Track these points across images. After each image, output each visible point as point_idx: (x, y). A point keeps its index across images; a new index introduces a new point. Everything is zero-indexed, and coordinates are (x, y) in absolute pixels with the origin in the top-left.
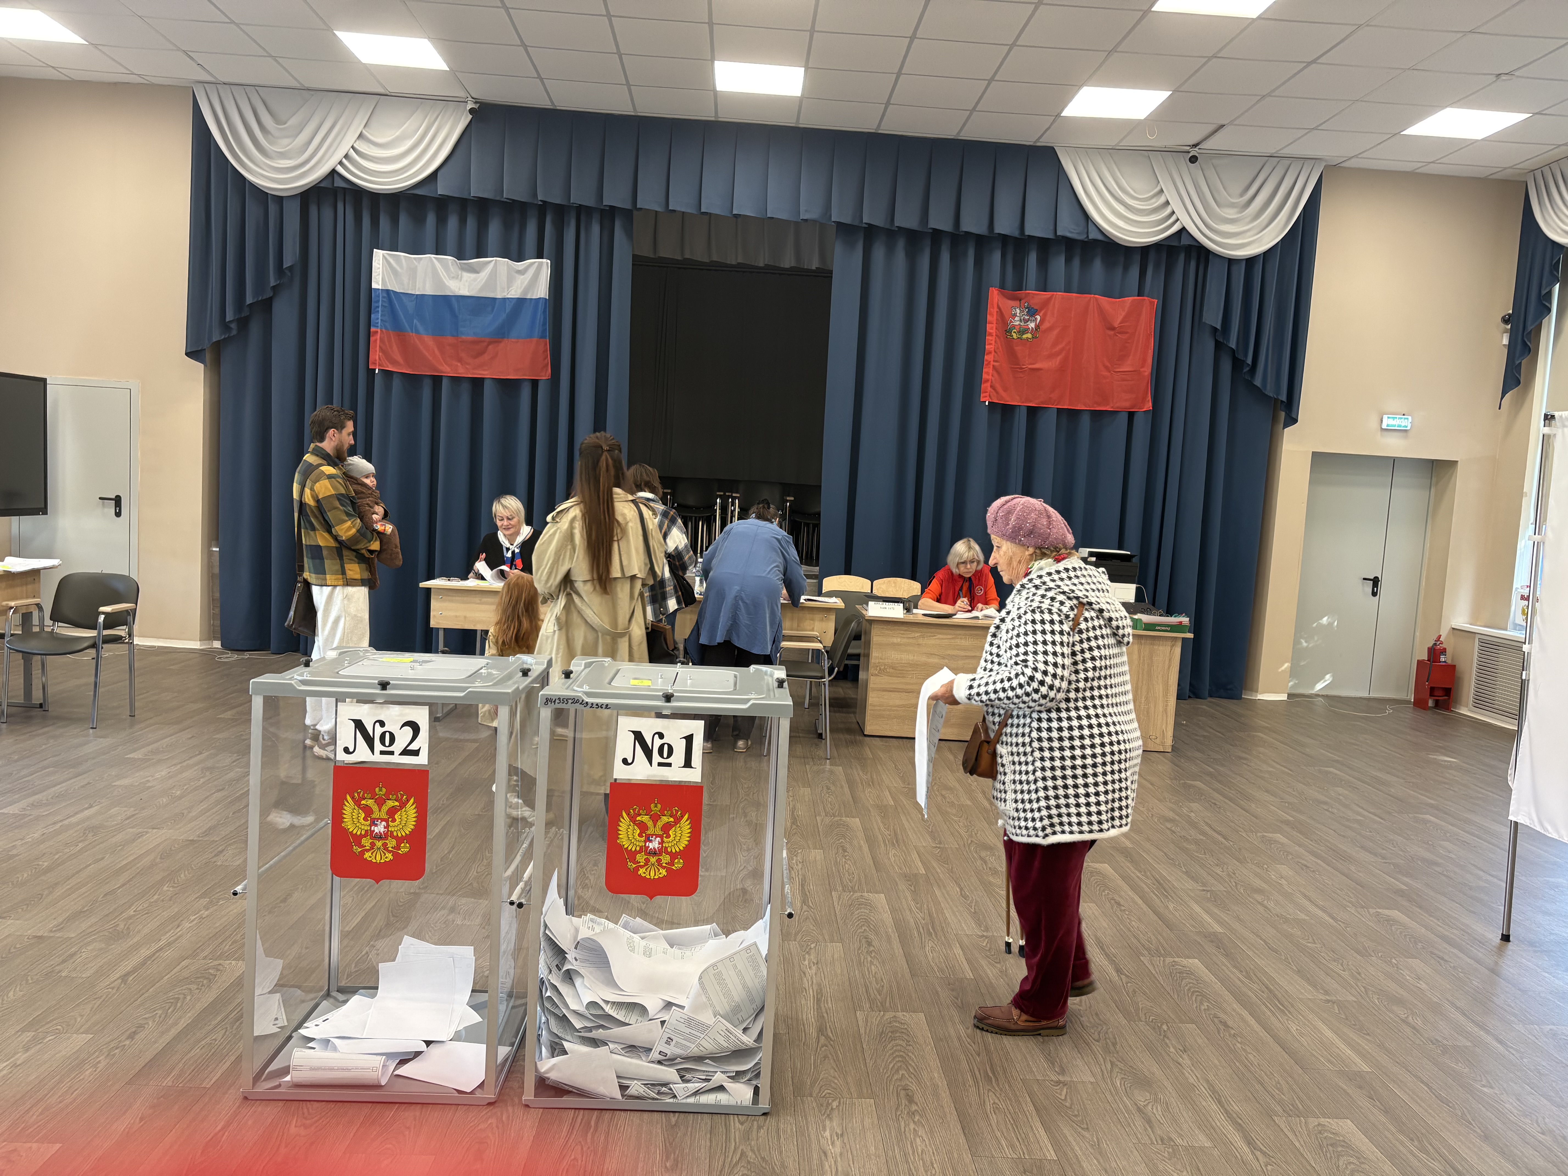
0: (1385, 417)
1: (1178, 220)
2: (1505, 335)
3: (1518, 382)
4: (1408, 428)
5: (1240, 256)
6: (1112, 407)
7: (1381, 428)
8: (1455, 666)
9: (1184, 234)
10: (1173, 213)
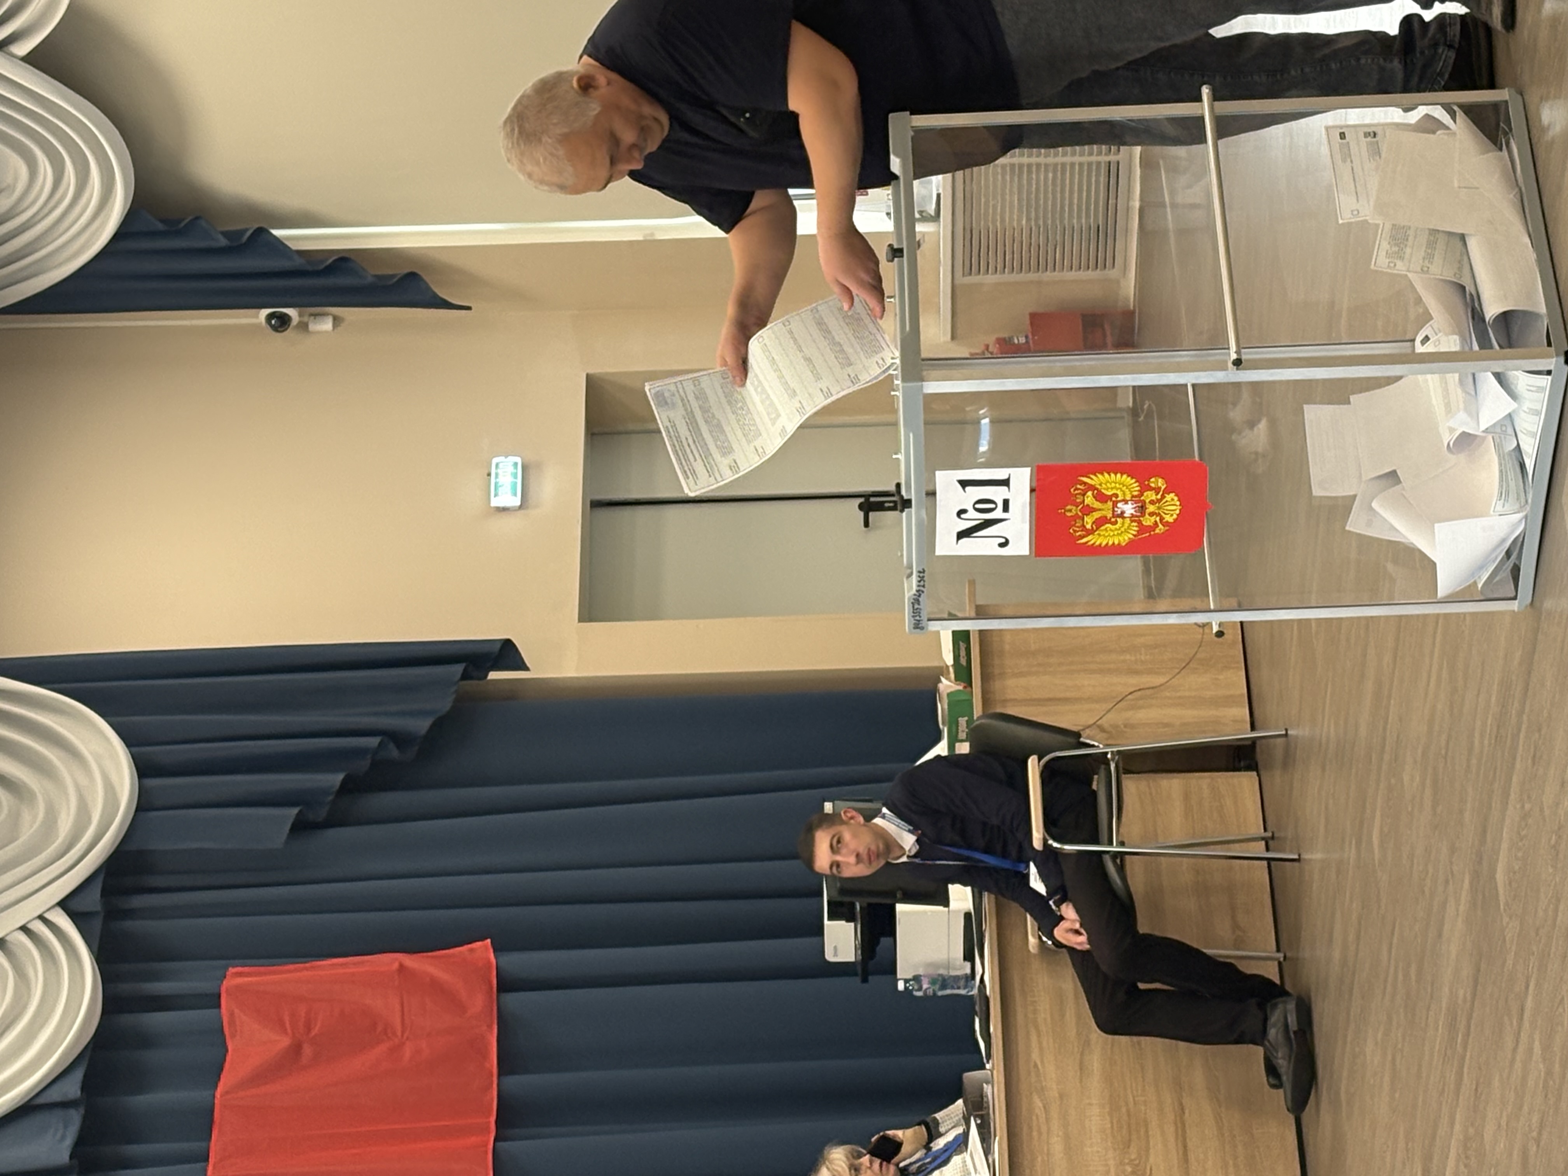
0: (495, 502)
1: (41, 918)
2: (312, 327)
3: (412, 276)
4: (518, 460)
5: (132, 785)
6: (490, 1027)
7: (521, 507)
8: (1034, 316)
9: (73, 905)
10: (24, 929)
